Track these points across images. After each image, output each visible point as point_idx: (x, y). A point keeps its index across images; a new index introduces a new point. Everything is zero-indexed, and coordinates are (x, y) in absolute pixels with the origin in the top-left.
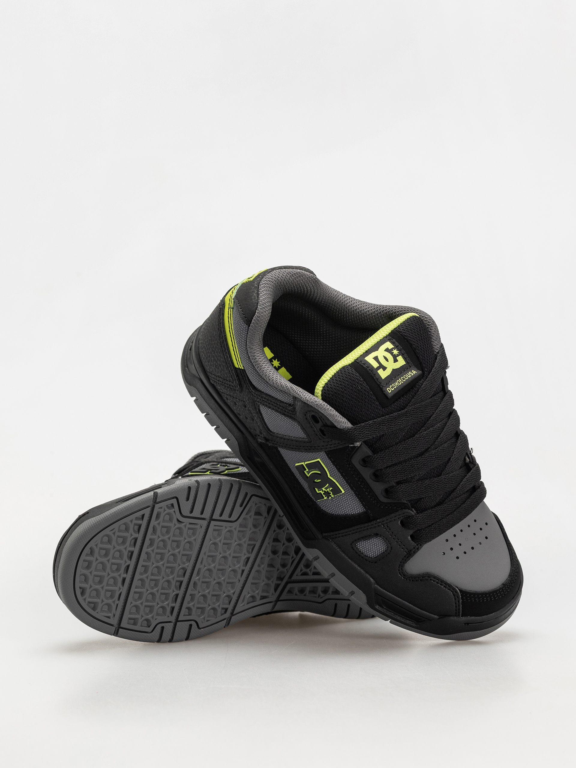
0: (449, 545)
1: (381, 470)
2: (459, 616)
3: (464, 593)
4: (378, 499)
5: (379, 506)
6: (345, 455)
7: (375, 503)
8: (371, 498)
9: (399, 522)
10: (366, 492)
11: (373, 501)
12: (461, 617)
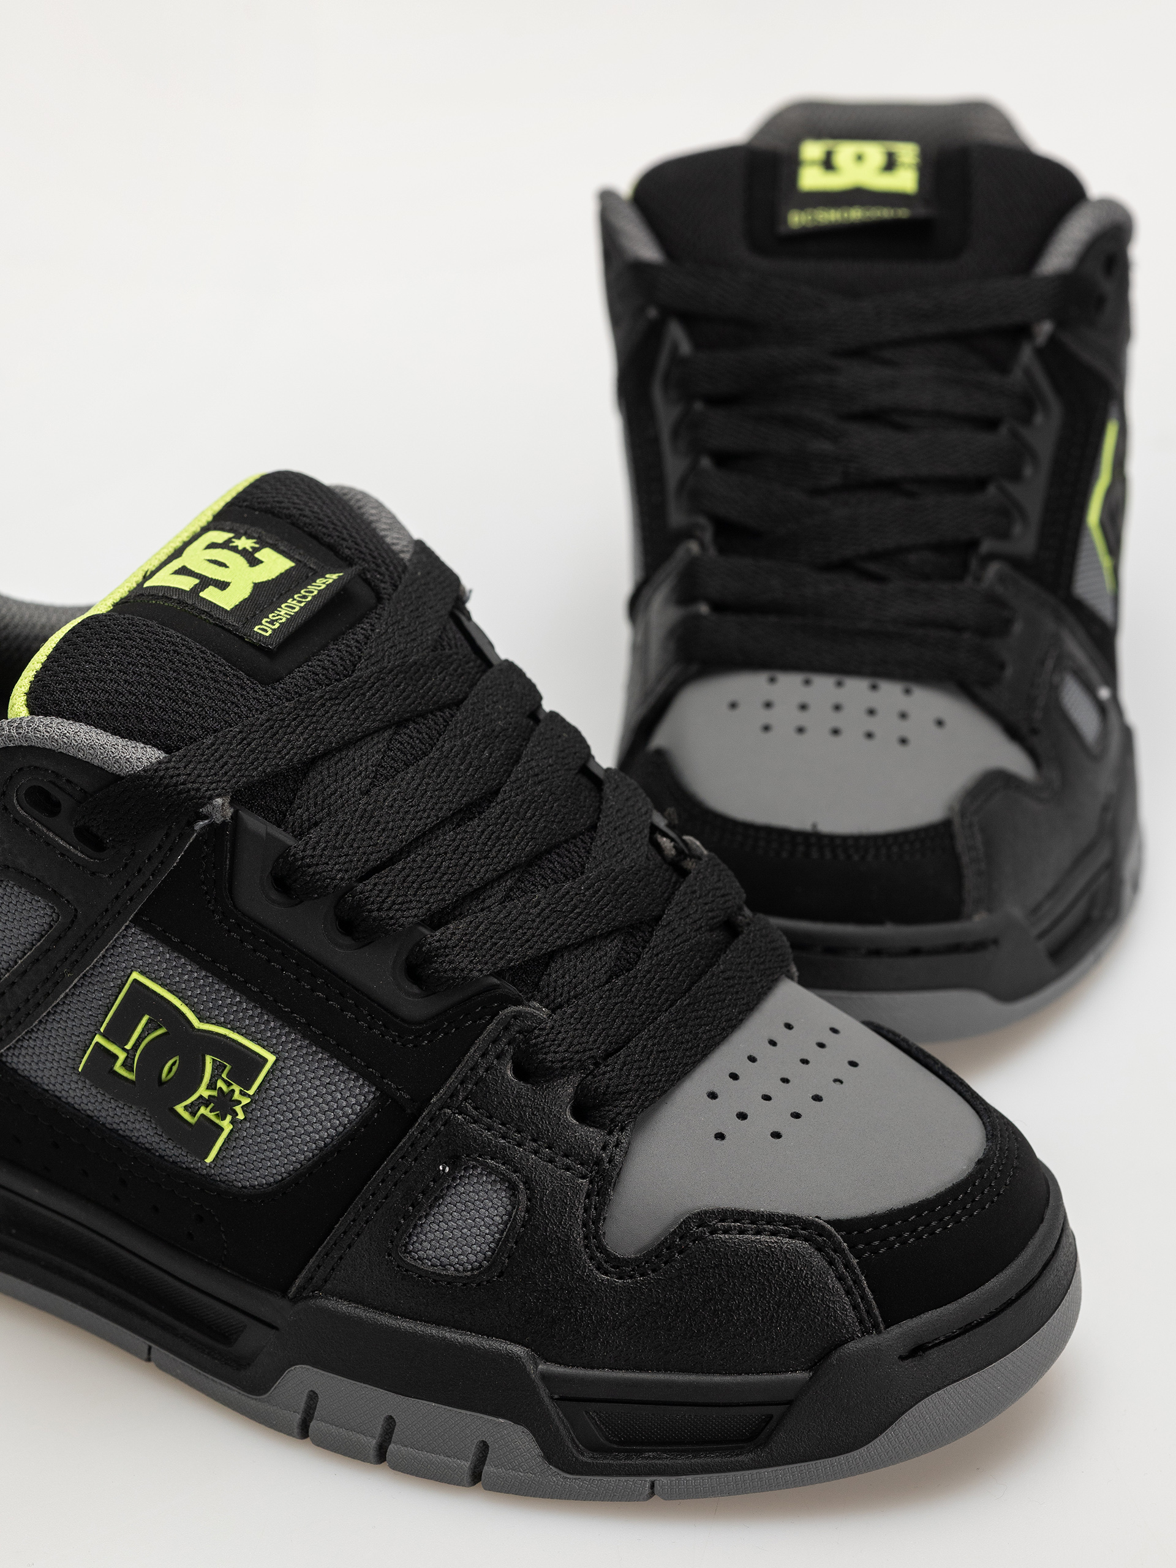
0: (727, 1106)
1: (350, 889)
2: (876, 1326)
3: (850, 1227)
4: (397, 1017)
5: (415, 1046)
6: (206, 893)
7: (394, 1041)
8: (371, 1029)
9: (509, 1073)
10: (342, 1010)
11: (383, 1036)
12: (887, 1327)
